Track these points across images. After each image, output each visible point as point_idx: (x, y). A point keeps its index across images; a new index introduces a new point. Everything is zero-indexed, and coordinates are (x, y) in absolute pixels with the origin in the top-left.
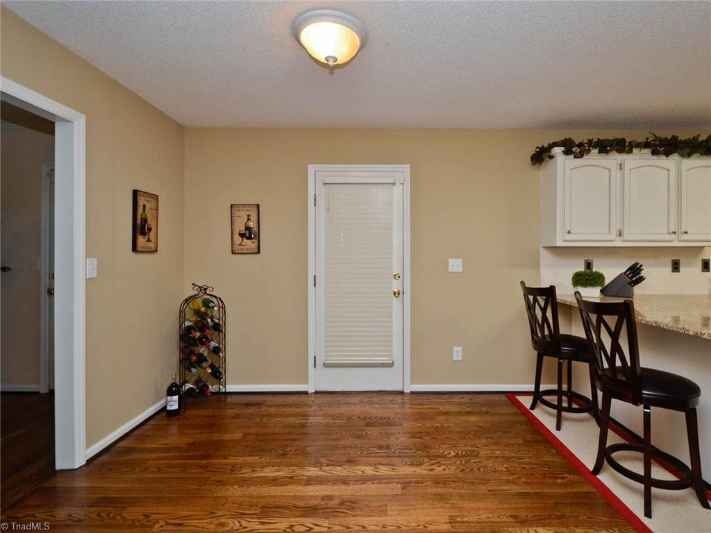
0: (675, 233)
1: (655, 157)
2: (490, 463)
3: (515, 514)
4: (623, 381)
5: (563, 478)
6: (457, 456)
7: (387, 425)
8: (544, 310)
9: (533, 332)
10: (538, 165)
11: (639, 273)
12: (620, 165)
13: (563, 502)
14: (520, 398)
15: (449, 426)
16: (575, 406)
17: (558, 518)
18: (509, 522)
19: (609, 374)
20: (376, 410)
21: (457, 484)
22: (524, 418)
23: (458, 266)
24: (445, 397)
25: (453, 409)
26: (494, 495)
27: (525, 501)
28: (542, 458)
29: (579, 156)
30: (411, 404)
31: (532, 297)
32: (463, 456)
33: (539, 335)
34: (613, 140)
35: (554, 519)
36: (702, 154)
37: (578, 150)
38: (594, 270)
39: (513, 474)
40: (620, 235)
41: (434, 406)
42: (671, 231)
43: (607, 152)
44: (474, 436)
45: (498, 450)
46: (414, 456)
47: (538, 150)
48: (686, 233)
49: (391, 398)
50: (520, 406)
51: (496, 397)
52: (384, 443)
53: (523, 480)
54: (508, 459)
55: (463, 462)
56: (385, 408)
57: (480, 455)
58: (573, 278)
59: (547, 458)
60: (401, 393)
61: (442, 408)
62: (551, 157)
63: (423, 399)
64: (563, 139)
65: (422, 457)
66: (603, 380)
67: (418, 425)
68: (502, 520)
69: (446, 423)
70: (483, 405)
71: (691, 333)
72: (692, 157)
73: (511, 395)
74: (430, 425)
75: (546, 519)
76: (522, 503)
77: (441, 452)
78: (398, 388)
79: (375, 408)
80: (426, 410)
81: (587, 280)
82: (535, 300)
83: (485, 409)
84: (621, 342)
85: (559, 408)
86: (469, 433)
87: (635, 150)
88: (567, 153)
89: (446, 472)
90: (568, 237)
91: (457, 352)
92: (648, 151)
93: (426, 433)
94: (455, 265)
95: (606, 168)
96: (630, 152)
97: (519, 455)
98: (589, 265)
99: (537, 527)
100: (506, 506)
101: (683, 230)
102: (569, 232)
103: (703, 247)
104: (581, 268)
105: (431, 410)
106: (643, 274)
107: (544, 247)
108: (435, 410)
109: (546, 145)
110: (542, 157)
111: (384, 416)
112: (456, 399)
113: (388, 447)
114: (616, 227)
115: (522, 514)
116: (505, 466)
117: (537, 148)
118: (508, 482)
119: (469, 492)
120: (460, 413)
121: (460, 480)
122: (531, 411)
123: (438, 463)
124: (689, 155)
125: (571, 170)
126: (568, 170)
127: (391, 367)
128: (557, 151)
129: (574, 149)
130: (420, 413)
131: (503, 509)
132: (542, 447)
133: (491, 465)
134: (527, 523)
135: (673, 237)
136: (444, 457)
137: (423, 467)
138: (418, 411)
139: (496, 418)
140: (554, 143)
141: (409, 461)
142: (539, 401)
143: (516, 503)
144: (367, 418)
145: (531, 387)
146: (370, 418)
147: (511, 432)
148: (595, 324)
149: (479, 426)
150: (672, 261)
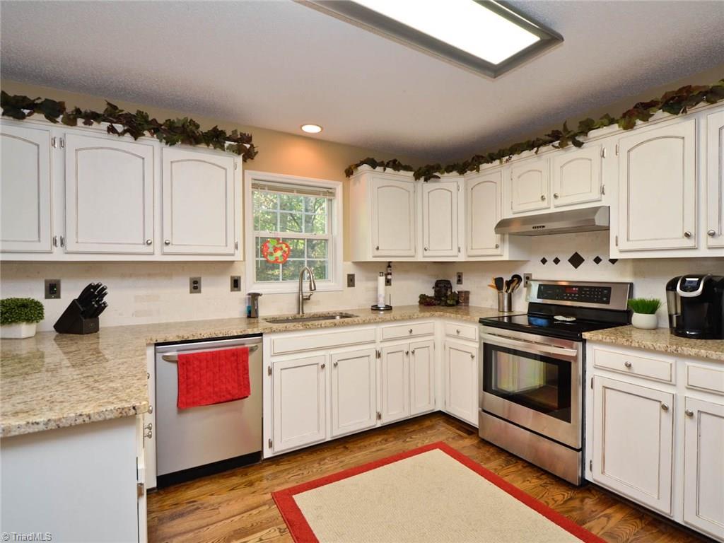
98: (53, 289)
103: (233, 262)
150: (191, 279)
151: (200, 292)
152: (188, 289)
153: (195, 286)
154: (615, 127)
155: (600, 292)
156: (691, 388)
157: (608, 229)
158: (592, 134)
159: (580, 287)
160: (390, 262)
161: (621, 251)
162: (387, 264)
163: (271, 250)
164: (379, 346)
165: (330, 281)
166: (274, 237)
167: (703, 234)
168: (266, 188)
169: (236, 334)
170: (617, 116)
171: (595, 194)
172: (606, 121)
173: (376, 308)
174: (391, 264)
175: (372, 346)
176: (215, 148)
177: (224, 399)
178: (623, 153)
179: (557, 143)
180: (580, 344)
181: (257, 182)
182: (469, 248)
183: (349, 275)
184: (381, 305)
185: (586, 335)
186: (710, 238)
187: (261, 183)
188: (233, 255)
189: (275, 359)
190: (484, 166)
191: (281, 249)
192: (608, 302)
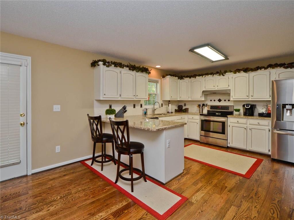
0: (135, 96)
1: (130, 71)
2: (77, 195)
3: (90, 212)
4: (125, 148)
5: (106, 189)
6: (61, 198)
7: (18, 197)
8: (97, 125)
9: (92, 134)
10: (93, 67)
11: (125, 109)
12: (120, 72)
13: (107, 199)
14: (86, 162)
15: (55, 185)
16: (107, 160)
17: (106, 206)
18: (88, 217)
19: (120, 146)
20: (10, 190)
21: (63, 211)
22: (88, 170)
23: (58, 108)
24: (52, 171)
25: (57, 176)
26: (80, 208)
27: (93, 205)
28: (97, 184)
29: (108, 66)
30: (33, 180)
31: (92, 120)
32: (64, 197)
33: (95, 135)
34: (119, 63)
35: (104, 207)
36: (141, 72)
37: (108, 64)
38: (112, 108)
39: (87, 196)
40: (120, 96)
41: (46, 178)
42: (134, 95)
43: (117, 67)
44: (68, 185)
45: (80, 188)
46: (38, 207)
47: (93, 61)
48: (137, 96)
49: (19, 181)
50: (87, 165)
51: (76, 164)
52: (18, 207)
53: (91, 196)
54: (84, 190)
55: (64, 200)
56: (16, 187)
57: (72, 193)
58: (106, 111)
59: (99, 183)
60: (26, 176)
61: (50, 177)
62: (98, 65)
63: (40, 176)
64: (103, 59)
65: (42, 206)
66: (118, 149)
67: (38, 190)
68: (85, 218)
69: (54, 184)
70: (71, 169)
71: (143, 129)
72: (139, 72)
73: (83, 162)
74: (45, 188)
75: (101, 209)
76: (92, 207)
77: (52, 199)
78: (24, 174)
79: (9, 189)
80: (41, 181)
81: (110, 112)
82: (93, 122)
83: (72, 171)
84: (124, 134)
85: (102, 162)
86: (66, 185)
87: (125, 68)
88: (104, 64)
89: (56, 208)
90: (104, 96)
91: (58, 149)
92: (128, 68)
93: (43, 192)
94: (57, 108)
95: (116, 72)
96: (123, 68)
97: (88, 187)
98: (110, 107)
99: (99, 214)
100: (86, 211)
101: (137, 95)
102: (105, 95)
104: (108, 108)
105: (44, 180)
106: (127, 109)
107: (96, 100)
108: (48, 179)
109: (97, 60)
110: (95, 65)
111: (15, 192)
112: (58, 171)
113: (21, 209)
114: (119, 93)
115: (93, 211)
116: (84, 193)
117: (93, 60)
118: (86, 200)
119: (69, 212)
120: (60, 177)
121: (64, 209)
122: (91, 166)
123: (52, 205)
124: (138, 72)
125: (105, 71)
126: (104, 72)
127: (19, 164)
128: (101, 63)
129: (106, 64)
130: (39, 183)
131: (85, 213)
132: (97, 180)
133: (77, 196)
134: (95, 214)
135: (134, 97)
136: (55, 201)
137: (43, 211)
138: (38, 182)
139: (77, 174)
140: (99, 60)
141: (34, 211)
142: (94, 161)
143: (90, 208)
144: (4, 197)
145: (91, 156)
146: (6, 196)
147: (84, 178)
148: (116, 129)
149: (70, 180)
150: (133, 104)
151: (135, 108)
152: (133, 107)
154: (232, 73)
155: (227, 107)
156: (250, 124)
157: (230, 94)
158: (227, 73)
159: (222, 107)
161: (233, 99)
167: (250, 96)
170: (233, 71)
171: (227, 86)
172: (230, 71)
173: (168, 112)
178: (234, 78)
179: (218, 74)
180: (227, 118)
182: (192, 97)
183: (161, 104)
184: (170, 112)
185: (228, 116)
186: (251, 97)
190: (197, 77)
192: (228, 110)
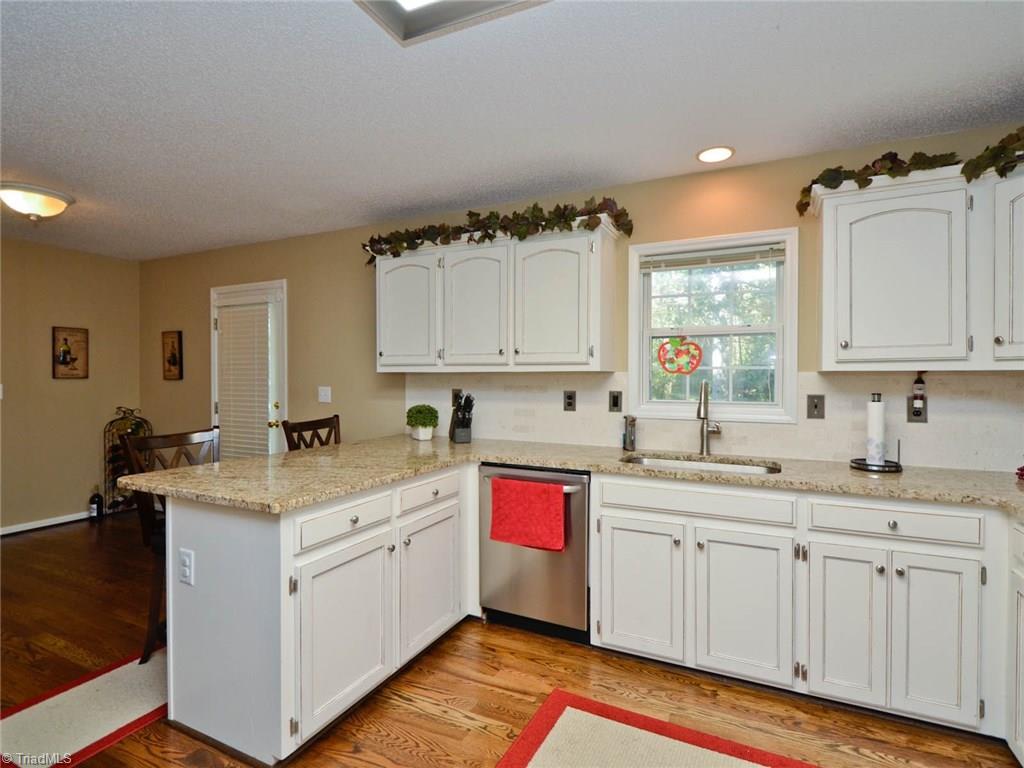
94: (325, 394)
95: (424, 267)
102: (381, 354)
114: (436, 347)
125: (386, 273)
126: (383, 275)
150: (565, 393)
151: (574, 410)
152: (561, 405)
153: (570, 402)
160: (921, 373)
162: (916, 377)
163: (671, 355)
164: (805, 539)
165: (776, 405)
166: (676, 335)
168: (663, 265)
169: (554, 467)
173: (860, 466)
174: (924, 377)
175: (788, 533)
176: (561, 230)
177: (540, 544)
181: (649, 259)
183: (811, 398)
187: (656, 258)
188: (587, 364)
189: (606, 512)
191: (688, 352)
